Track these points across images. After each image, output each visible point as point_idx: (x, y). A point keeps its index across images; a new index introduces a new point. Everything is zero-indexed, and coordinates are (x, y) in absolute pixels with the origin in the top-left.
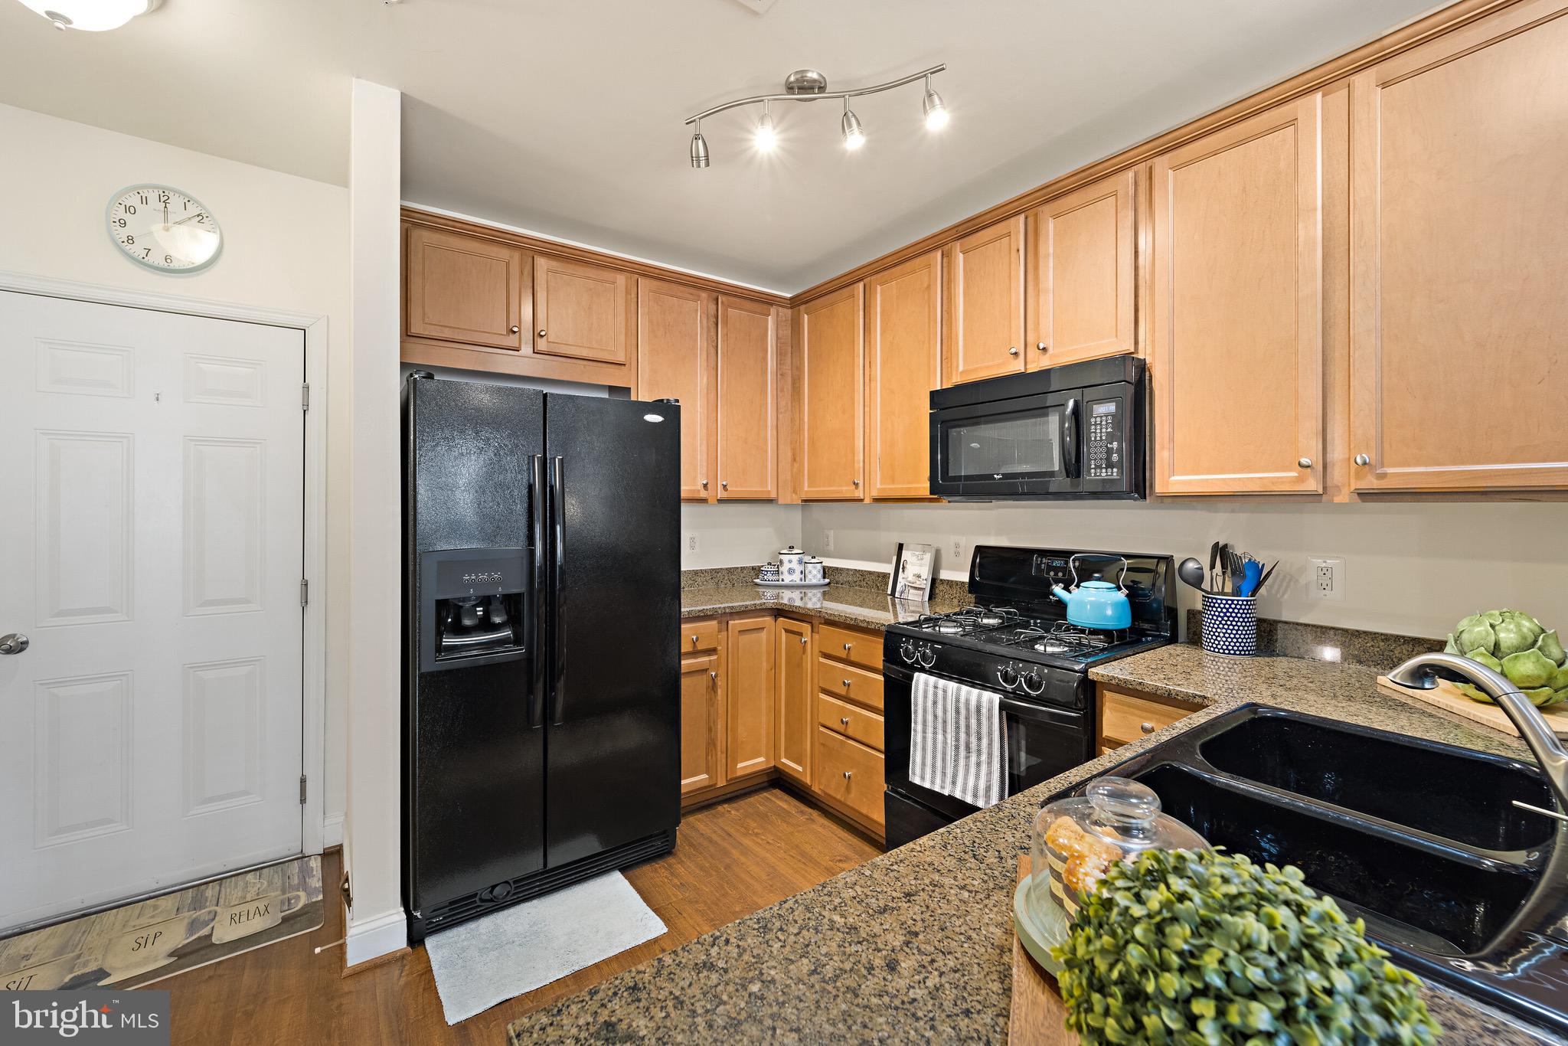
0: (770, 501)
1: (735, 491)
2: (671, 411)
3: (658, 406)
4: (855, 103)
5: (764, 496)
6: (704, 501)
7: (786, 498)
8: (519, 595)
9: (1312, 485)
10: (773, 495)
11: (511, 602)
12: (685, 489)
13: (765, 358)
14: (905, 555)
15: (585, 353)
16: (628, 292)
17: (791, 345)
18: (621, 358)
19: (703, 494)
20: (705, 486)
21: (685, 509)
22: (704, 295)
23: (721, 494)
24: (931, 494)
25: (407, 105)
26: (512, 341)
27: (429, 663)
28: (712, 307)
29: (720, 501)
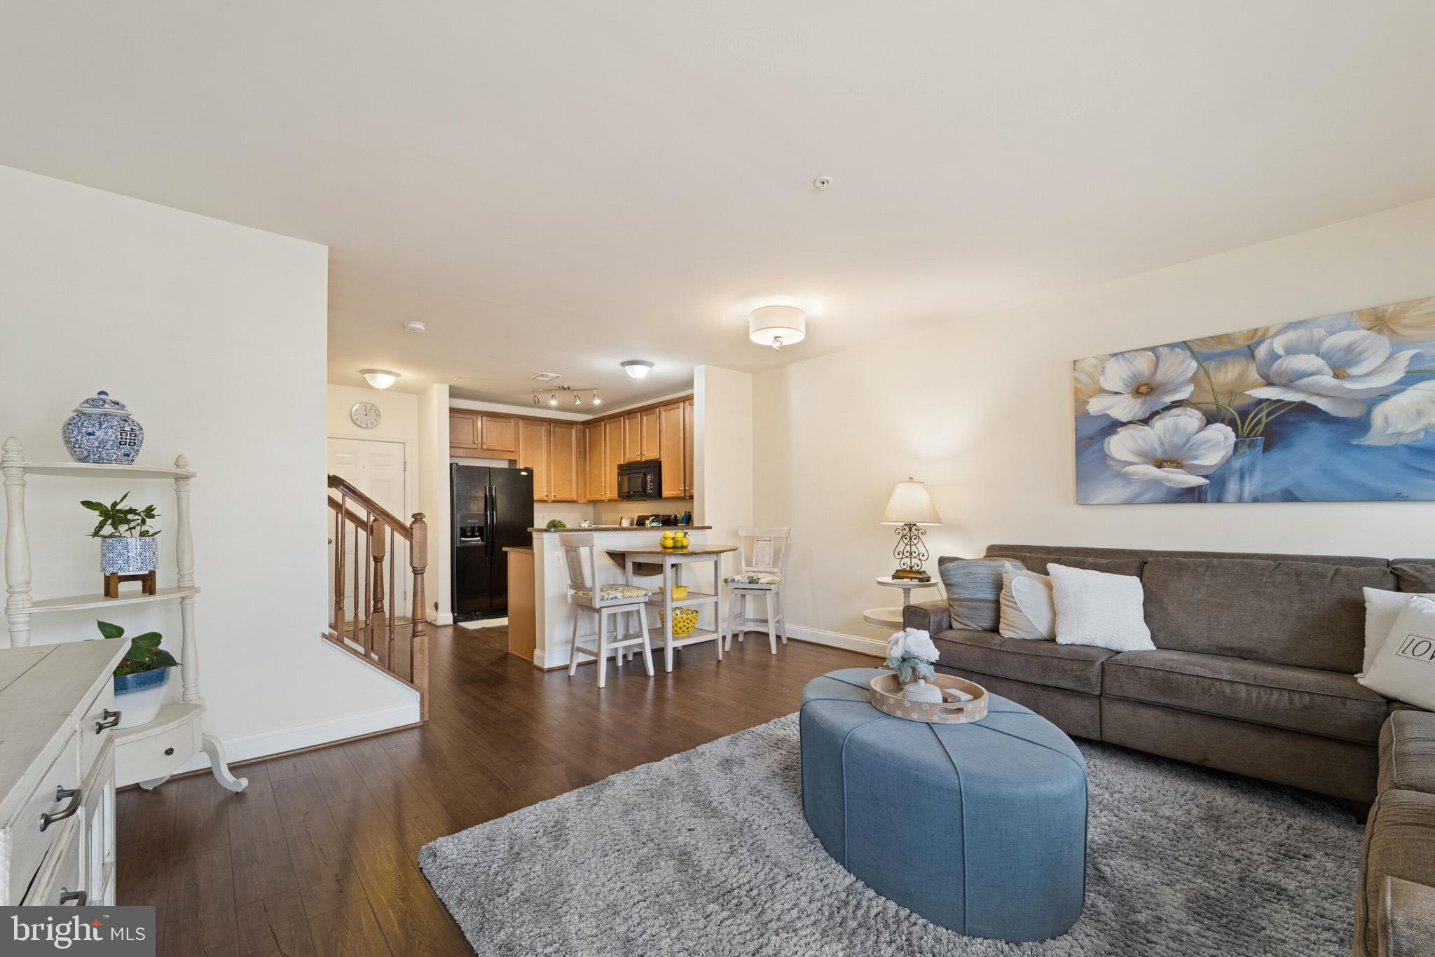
0: (574, 502)
1: (559, 497)
2: (530, 471)
3: (526, 469)
4: (579, 393)
5: (572, 500)
6: (546, 501)
7: (582, 500)
8: (483, 527)
9: (683, 495)
10: (575, 499)
11: (481, 529)
12: (536, 497)
13: (571, 446)
14: (623, 520)
15: (500, 449)
16: (515, 425)
17: (582, 442)
18: (513, 449)
19: (546, 499)
20: (547, 496)
21: (536, 505)
22: (545, 424)
23: (553, 499)
24: (619, 497)
25: (450, 387)
26: (475, 446)
27: (457, 544)
28: (549, 427)
29: (553, 502)
